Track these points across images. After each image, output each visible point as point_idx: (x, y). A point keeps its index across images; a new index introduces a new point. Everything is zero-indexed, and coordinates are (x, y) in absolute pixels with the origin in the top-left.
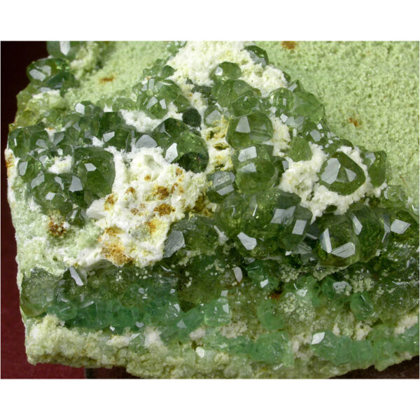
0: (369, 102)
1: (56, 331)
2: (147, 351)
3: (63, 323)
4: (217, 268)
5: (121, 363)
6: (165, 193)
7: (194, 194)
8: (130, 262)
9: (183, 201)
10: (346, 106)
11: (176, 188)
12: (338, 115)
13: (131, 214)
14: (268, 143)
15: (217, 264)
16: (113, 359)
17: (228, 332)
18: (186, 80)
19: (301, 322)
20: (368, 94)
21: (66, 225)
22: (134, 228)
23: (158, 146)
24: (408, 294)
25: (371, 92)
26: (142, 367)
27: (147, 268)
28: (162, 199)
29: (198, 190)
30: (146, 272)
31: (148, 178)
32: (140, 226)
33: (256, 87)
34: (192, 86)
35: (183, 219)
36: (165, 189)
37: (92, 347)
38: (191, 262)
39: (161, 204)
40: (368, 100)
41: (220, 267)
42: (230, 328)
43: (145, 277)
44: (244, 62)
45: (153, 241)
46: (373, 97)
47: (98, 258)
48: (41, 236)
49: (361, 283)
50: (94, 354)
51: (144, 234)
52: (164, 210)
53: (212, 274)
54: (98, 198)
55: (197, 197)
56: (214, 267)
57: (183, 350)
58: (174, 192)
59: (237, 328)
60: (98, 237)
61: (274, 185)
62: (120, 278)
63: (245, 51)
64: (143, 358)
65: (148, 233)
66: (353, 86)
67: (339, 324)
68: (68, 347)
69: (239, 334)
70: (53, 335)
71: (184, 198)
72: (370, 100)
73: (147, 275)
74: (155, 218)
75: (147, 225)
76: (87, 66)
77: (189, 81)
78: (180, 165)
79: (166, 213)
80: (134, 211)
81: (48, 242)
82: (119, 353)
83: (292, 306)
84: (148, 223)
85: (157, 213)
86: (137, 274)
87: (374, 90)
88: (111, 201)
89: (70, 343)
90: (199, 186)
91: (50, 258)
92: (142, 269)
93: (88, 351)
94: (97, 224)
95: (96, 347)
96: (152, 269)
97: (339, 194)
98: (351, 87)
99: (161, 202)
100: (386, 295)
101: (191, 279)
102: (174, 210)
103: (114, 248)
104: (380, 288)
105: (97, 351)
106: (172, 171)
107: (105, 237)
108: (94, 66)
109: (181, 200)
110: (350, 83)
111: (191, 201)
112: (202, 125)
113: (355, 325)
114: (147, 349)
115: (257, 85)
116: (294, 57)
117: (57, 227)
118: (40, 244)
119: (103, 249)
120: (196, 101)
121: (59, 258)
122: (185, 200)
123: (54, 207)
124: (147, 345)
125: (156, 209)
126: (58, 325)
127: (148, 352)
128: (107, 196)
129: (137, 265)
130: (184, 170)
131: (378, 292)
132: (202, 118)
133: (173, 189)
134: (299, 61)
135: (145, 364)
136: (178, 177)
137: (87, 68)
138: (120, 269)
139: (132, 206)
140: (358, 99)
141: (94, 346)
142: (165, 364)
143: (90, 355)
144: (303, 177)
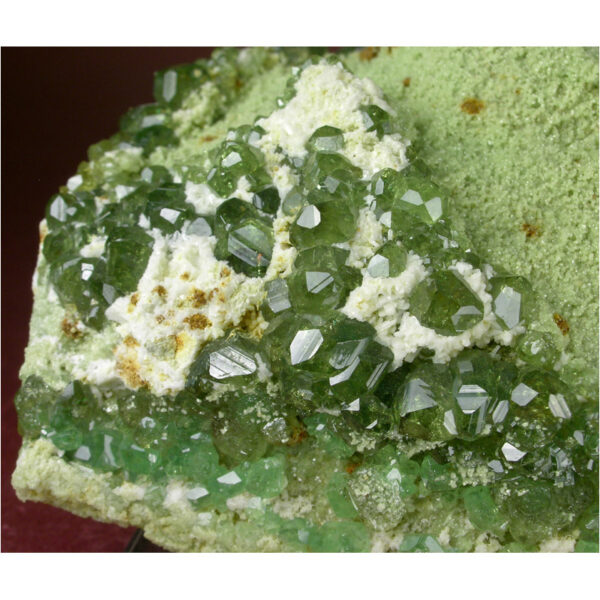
0: (567, 203)
1: (47, 462)
2: (167, 513)
3: (61, 453)
4: (259, 414)
5: (136, 522)
6: (201, 299)
7: (240, 305)
8: (145, 387)
9: (223, 313)
10: (526, 204)
11: (215, 294)
12: (506, 217)
13: (154, 322)
14: (341, 246)
15: (260, 408)
16: (124, 514)
17: (282, 509)
18: (275, 147)
19: (380, 514)
20: (567, 190)
21: (81, 326)
22: (153, 341)
23: (213, 234)
24: (553, 503)
25: (572, 188)
26: (163, 534)
27: (167, 398)
28: (196, 306)
29: (248, 301)
30: (164, 404)
31: (186, 276)
32: (162, 340)
33: (356, 164)
34: (281, 157)
35: (220, 338)
36: (202, 294)
37: (93, 491)
38: (226, 400)
39: (196, 313)
40: (566, 199)
41: (263, 413)
42: (286, 504)
43: (163, 410)
44: (352, 128)
45: (176, 363)
46: (575, 196)
47: (112, 375)
48: (52, 335)
49: (471, 472)
50: (96, 502)
51: (164, 351)
52: (198, 322)
53: (253, 421)
54: (123, 295)
55: (244, 310)
56: (255, 412)
57: (219, 521)
58: (213, 299)
59: (296, 506)
60: (114, 347)
61: (335, 306)
62: (133, 405)
63: (358, 112)
64: (163, 521)
65: (172, 351)
66: (546, 175)
67: (451, 529)
68: (60, 485)
69: (298, 515)
70: (42, 466)
71: (224, 309)
72: (569, 200)
73: (167, 407)
74: (183, 332)
75: (173, 340)
76: (198, 118)
77: (279, 150)
78: (229, 265)
79: (198, 327)
80: (160, 319)
81: (60, 345)
82: (133, 508)
83: (366, 487)
84: (174, 337)
85: (187, 325)
86: (153, 404)
87: (578, 184)
88: (134, 301)
89: (63, 481)
90: (249, 295)
91: (56, 366)
92: (159, 398)
93: (88, 497)
94: (118, 329)
95: (99, 493)
96: (173, 400)
97: (437, 333)
98: (543, 177)
99: (196, 311)
100: (513, 498)
101: (226, 422)
102: (211, 325)
103: (128, 364)
104: (505, 485)
105: (101, 497)
106: (215, 270)
107: (122, 349)
108: (208, 119)
109: (219, 312)
110: (543, 172)
111: (235, 315)
112: (279, 212)
113: (476, 536)
114: (167, 510)
115: (361, 161)
116: (475, 126)
117: (70, 326)
118: (48, 346)
119: (118, 363)
120: (280, 178)
121: (67, 368)
122: (225, 312)
123: (69, 300)
124: (167, 504)
125: (186, 320)
126: (54, 454)
127: (169, 515)
128: (132, 294)
129: (152, 392)
130: (233, 272)
131: (502, 490)
132: (282, 202)
133: (211, 295)
134: (482, 132)
135: (166, 530)
136: (223, 280)
137: (197, 122)
138: (133, 393)
139: (158, 311)
140: (551, 196)
141: (96, 491)
142: (192, 536)
143: (91, 502)
144: (382, 301)
